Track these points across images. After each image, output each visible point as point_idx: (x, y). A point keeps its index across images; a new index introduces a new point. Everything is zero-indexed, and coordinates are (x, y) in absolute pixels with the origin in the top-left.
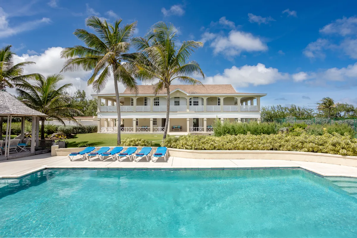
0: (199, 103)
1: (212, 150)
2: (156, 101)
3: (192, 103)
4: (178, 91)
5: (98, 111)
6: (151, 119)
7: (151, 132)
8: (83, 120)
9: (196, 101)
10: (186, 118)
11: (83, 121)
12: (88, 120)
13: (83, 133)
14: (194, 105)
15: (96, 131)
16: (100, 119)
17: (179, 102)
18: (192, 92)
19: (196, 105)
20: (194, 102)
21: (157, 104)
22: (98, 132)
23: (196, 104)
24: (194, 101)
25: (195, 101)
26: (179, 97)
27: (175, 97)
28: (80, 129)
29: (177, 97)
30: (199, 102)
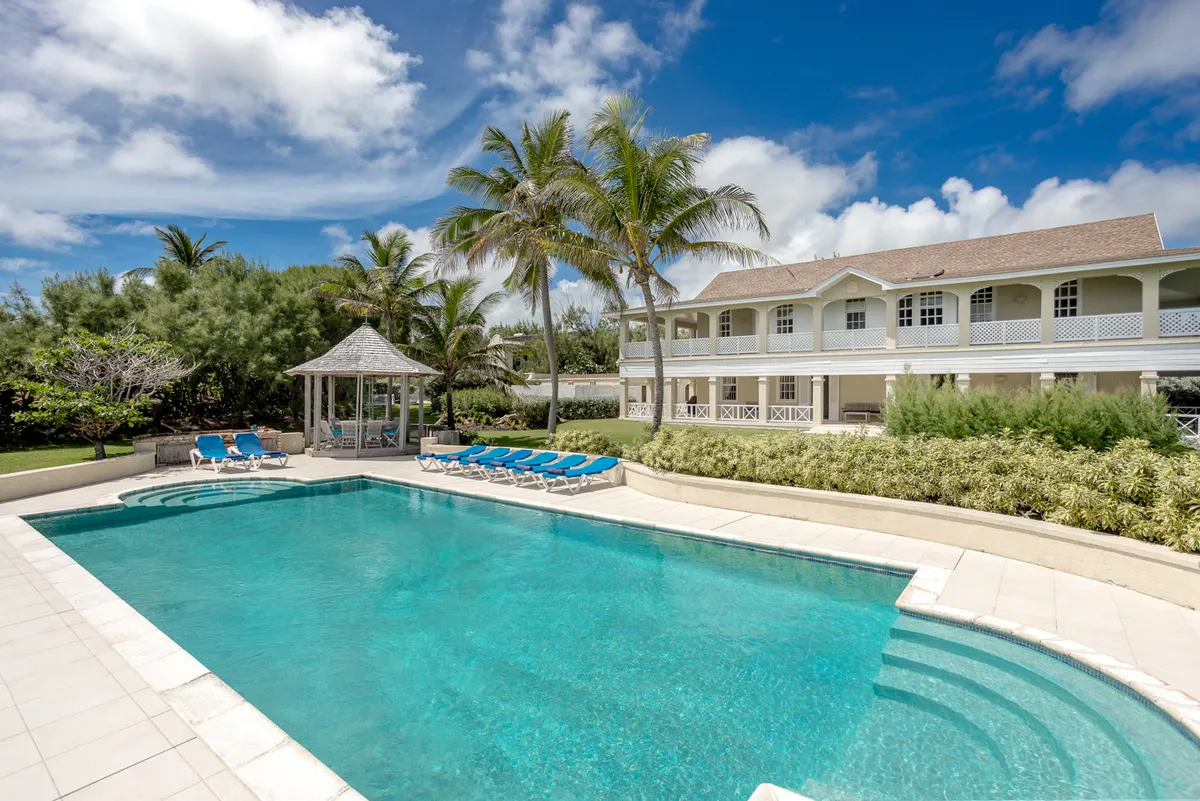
0: (944, 316)
1: (722, 477)
2: (782, 318)
3: (916, 317)
4: (852, 278)
5: (621, 357)
6: (760, 379)
7: (762, 421)
8: (602, 383)
9: (931, 307)
10: (885, 376)
11: (600, 387)
12: (611, 384)
13: (589, 418)
14: (923, 322)
15: (617, 415)
16: (626, 379)
17: (863, 315)
18: (915, 275)
19: (931, 322)
20: (923, 312)
21: (786, 327)
22: (622, 417)
23: (932, 317)
24: (924, 307)
25: (927, 307)
26: (863, 300)
27: (849, 301)
28: (581, 407)
29: (856, 300)
30: (943, 311)
